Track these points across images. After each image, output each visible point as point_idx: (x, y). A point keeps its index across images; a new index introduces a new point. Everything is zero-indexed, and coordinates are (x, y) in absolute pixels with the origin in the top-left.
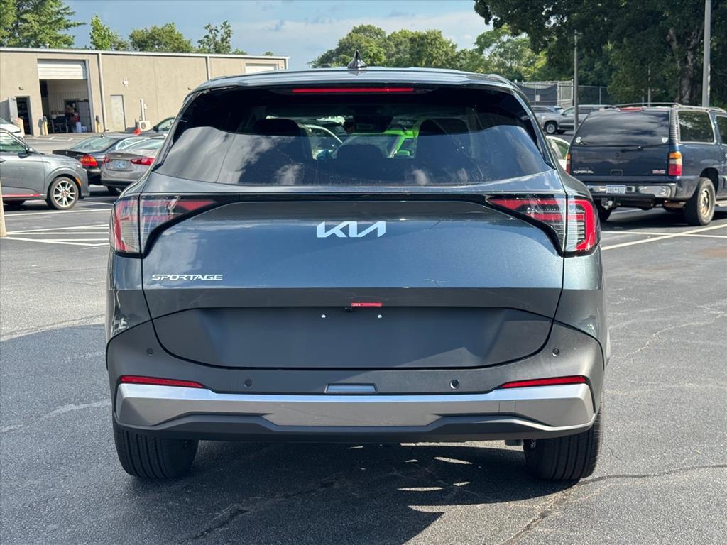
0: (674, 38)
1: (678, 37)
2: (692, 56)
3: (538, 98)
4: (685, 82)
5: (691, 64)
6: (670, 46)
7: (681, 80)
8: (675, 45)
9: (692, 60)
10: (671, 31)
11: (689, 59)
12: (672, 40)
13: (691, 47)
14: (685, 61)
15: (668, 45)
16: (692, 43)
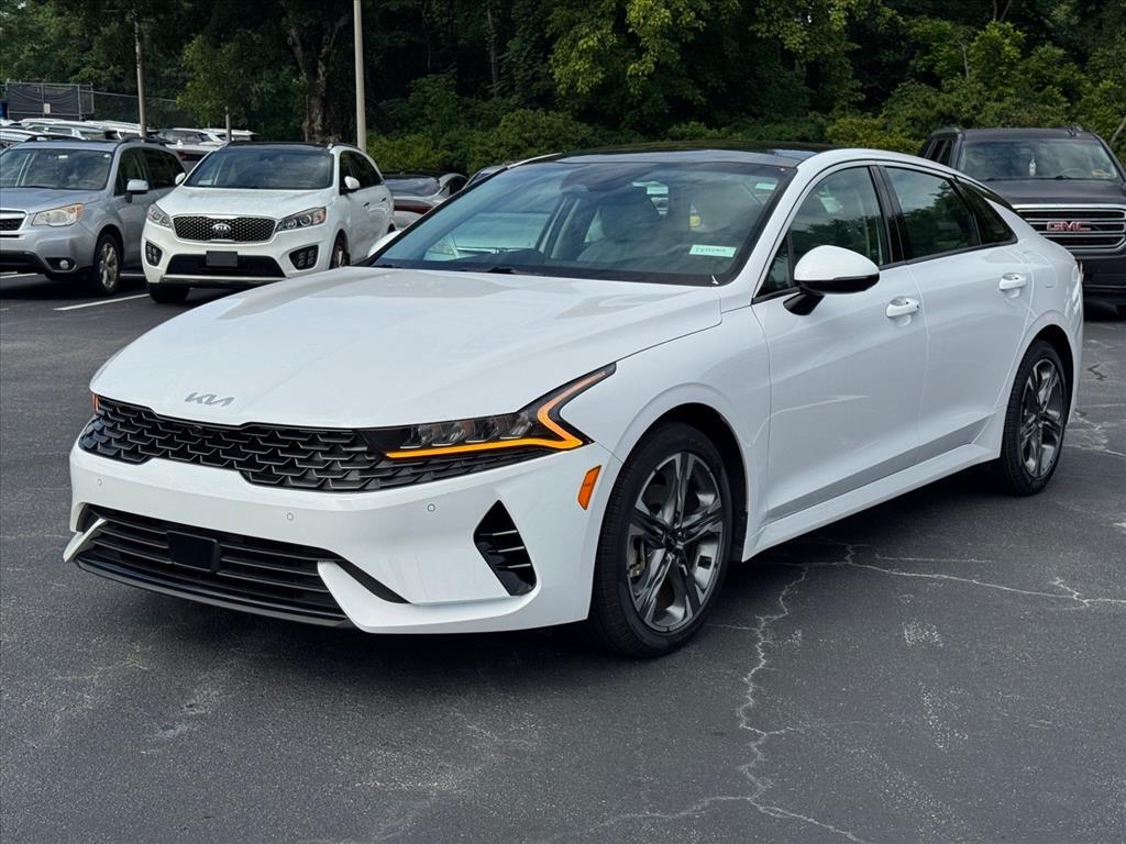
0: (298, 42)
1: (302, 41)
2: (324, 68)
3: (47, 108)
4: (315, 102)
5: (322, 78)
6: (292, 52)
7: (310, 98)
8: (298, 51)
9: (324, 74)
10: (293, 32)
11: (320, 72)
12: (295, 44)
13: (322, 56)
14: (313, 73)
15: (290, 49)
16: (323, 51)
